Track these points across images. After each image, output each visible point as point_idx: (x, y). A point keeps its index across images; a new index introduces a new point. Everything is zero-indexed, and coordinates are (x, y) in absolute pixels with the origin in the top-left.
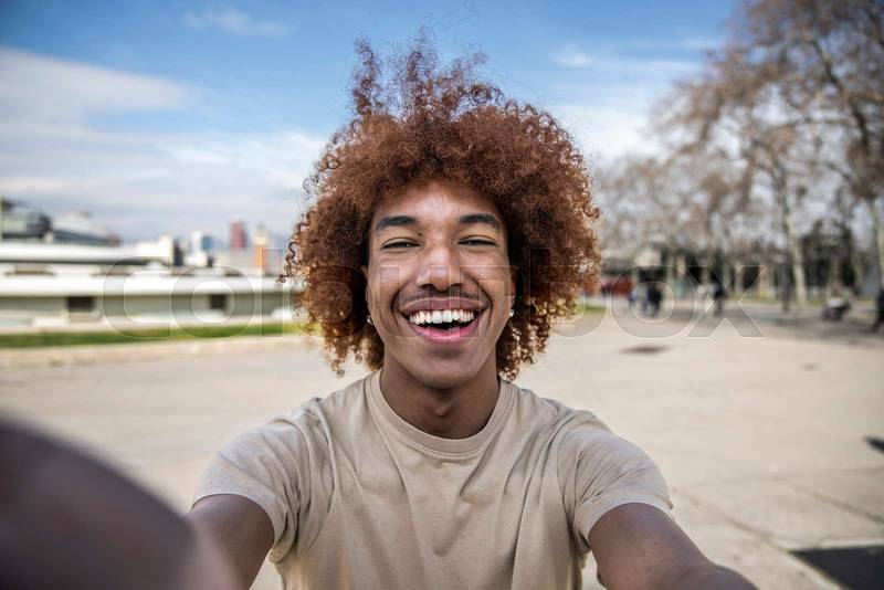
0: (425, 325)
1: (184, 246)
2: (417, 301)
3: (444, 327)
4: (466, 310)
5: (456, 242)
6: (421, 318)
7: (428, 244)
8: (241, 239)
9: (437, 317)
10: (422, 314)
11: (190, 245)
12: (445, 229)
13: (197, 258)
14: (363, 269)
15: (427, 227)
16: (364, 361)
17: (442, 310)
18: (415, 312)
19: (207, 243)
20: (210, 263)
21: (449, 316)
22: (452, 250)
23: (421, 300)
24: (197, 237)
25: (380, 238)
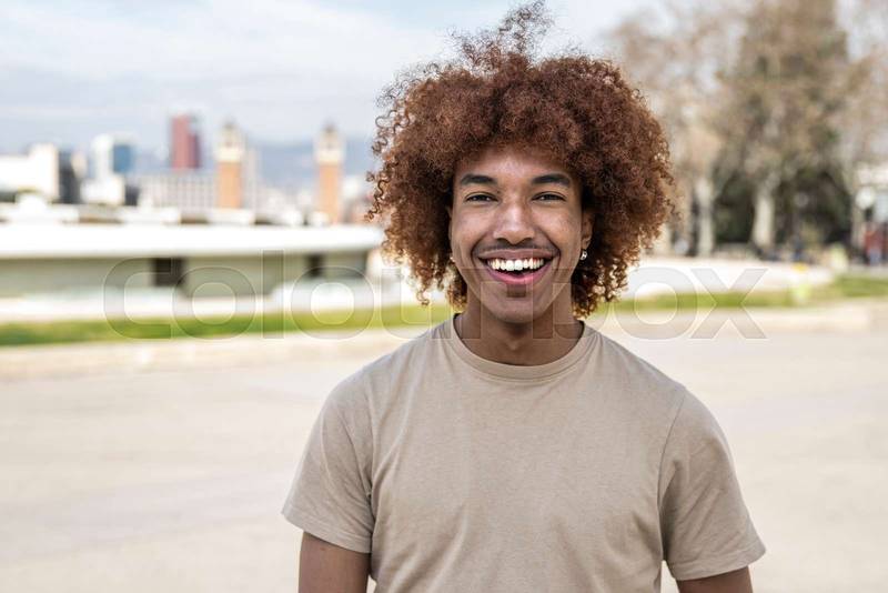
0: (500, 270)
1: (78, 164)
2: (493, 251)
3: (516, 273)
4: (535, 258)
5: (529, 199)
6: (496, 265)
7: (504, 202)
8: (190, 151)
9: (509, 265)
10: (497, 261)
11: (90, 162)
12: (519, 189)
13: (104, 188)
14: (448, 209)
15: (504, 187)
16: (445, 291)
17: (514, 260)
18: (493, 259)
19: (122, 159)
20: (131, 198)
21: (519, 265)
22: (524, 207)
23: (497, 251)
24: (103, 146)
25: (463, 191)
